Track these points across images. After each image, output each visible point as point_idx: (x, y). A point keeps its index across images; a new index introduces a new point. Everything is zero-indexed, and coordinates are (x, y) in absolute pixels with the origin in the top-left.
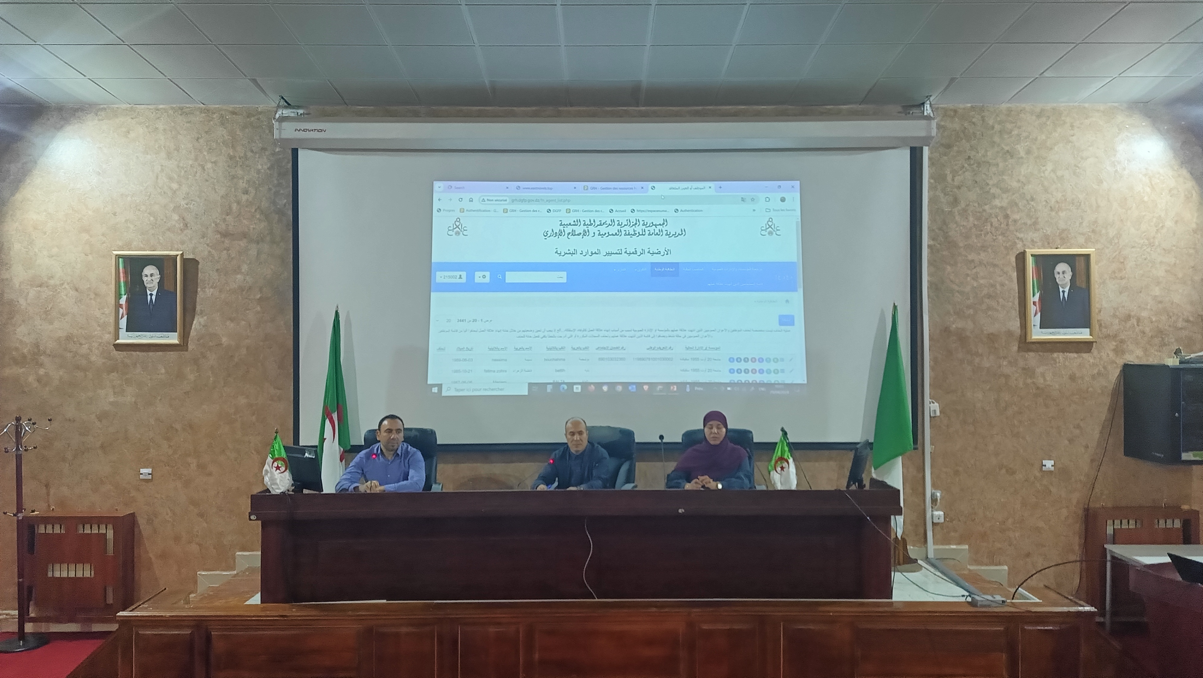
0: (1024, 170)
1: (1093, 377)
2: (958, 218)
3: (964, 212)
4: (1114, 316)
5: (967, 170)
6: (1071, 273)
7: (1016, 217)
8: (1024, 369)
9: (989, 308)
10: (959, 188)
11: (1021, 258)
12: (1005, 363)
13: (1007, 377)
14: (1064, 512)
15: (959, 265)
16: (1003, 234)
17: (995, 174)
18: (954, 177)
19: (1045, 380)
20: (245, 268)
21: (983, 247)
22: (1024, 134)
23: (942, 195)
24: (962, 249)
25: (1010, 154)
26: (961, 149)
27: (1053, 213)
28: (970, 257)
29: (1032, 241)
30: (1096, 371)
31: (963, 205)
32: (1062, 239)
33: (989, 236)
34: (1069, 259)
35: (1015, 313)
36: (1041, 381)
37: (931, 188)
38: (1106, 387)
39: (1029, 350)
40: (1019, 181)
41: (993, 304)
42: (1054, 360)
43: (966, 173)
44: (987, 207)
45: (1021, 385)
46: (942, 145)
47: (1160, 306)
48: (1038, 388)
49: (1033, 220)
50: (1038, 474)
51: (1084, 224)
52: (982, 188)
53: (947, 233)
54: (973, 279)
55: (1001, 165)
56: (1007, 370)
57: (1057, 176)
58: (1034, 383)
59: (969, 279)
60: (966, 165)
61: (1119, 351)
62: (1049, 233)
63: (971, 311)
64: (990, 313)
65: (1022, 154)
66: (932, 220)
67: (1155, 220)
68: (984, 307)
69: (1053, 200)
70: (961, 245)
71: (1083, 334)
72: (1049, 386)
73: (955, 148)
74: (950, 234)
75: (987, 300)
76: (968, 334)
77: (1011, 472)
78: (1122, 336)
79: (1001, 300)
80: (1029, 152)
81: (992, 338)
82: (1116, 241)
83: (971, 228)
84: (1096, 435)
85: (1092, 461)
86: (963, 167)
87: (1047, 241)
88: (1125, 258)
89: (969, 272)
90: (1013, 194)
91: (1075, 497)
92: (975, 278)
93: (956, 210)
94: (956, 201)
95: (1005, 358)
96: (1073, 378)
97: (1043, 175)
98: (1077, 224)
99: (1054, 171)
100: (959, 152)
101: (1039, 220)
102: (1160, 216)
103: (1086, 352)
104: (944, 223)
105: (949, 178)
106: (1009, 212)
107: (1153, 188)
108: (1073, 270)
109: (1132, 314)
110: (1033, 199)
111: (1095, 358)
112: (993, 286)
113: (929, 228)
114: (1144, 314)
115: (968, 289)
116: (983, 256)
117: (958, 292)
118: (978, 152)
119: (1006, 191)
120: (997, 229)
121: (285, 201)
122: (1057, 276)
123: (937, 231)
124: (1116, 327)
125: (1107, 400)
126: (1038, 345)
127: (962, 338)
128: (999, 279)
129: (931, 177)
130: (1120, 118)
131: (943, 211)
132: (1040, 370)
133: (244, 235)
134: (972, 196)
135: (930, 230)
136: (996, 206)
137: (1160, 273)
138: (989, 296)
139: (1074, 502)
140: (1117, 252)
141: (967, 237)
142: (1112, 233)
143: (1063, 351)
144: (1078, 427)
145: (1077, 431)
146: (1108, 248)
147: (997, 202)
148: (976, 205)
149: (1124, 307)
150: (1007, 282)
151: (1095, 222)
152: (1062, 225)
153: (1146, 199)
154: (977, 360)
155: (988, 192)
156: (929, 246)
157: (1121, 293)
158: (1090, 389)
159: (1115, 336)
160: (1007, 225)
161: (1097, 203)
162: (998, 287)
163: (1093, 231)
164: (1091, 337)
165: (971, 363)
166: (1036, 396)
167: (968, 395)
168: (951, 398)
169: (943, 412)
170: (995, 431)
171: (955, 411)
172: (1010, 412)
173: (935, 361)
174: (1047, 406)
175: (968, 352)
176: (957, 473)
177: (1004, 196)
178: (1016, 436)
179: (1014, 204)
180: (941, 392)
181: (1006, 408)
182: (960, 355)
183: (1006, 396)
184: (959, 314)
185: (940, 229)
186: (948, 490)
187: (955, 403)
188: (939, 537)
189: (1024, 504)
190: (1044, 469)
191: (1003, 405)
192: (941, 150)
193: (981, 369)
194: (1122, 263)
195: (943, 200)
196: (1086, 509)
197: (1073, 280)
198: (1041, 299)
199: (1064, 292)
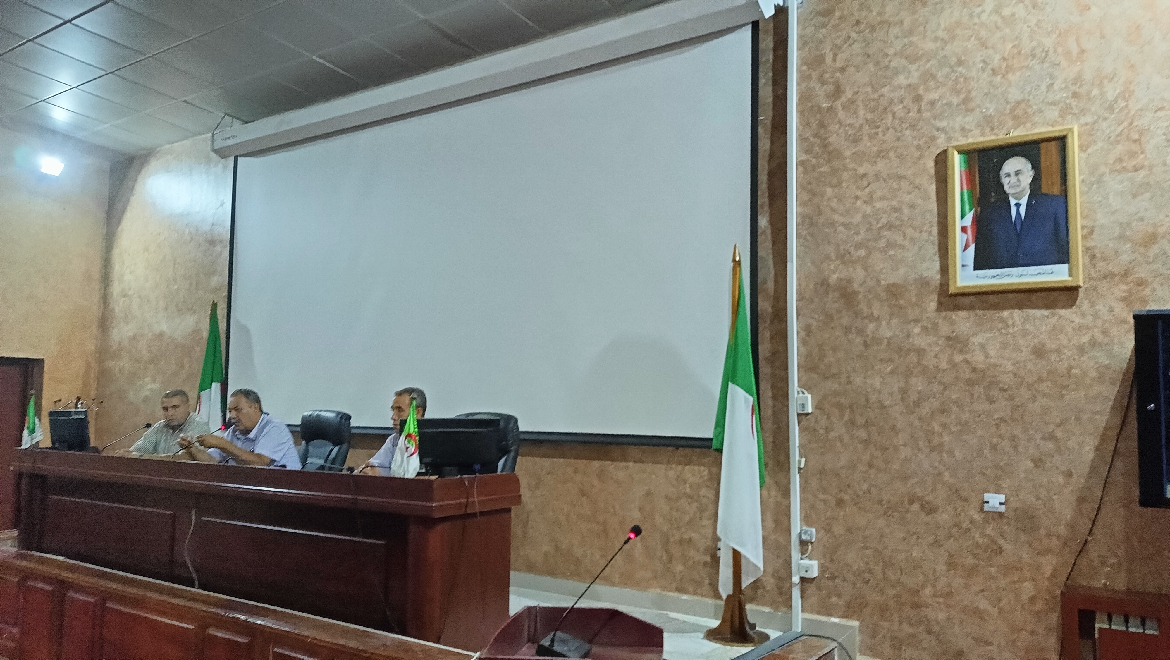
0: (945, 20)
1: (1081, 349)
2: (841, 115)
3: (850, 105)
4: (1122, 238)
5: (854, 42)
6: (1031, 173)
7: (934, 95)
8: (949, 338)
9: (890, 245)
10: (843, 70)
11: (941, 157)
12: (917, 330)
13: (920, 352)
14: (1028, 589)
15: (845, 185)
16: (912, 127)
17: (897, 37)
18: (835, 55)
19: (987, 356)
21: (880, 152)
23: (818, 86)
24: (848, 160)
26: (845, 13)
27: (998, 79)
28: (861, 171)
29: (963, 129)
30: (1085, 339)
31: (849, 94)
32: (1016, 118)
33: (890, 136)
34: (1029, 148)
35: (933, 250)
36: (981, 358)
37: (803, 78)
38: (1107, 367)
39: (957, 308)
40: (936, 39)
41: (898, 238)
42: (1004, 321)
43: (855, 46)
44: (885, 90)
45: (944, 365)
46: (818, 13)
48: (974, 370)
49: (962, 96)
50: (977, 516)
51: (1056, 87)
52: (877, 63)
53: (826, 139)
54: (866, 203)
55: (907, 23)
56: (920, 341)
57: (1003, 18)
58: (967, 362)
59: (859, 203)
60: (854, 35)
62: (991, 111)
63: (862, 252)
64: (891, 252)
66: (804, 124)
68: (882, 244)
69: (997, 57)
70: (847, 153)
71: (1053, 275)
72: (995, 365)
73: (838, 13)
74: (830, 140)
75: (886, 233)
76: (856, 286)
77: (930, 510)
78: (1141, 273)
79: (909, 231)
81: (895, 291)
82: (1123, 104)
83: (861, 126)
84: (1088, 453)
85: (1081, 500)
86: (849, 37)
87: (987, 121)
88: (1142, 132)
89: (859, 193)
90: (928, 61)
91: (1049, 564)
92: (870, 200)
93: (838, 104)
94: (838, 91)
95: (916, 321)
96: (1039, 352)
97: (976, 20)
98: (1043, 88)
99: (996, 10)
100: (842, 18)
101: (973, 94)
103: (1064, 307)
104: (822, 125)
105: (829, 59)
106: (921, 91)
108: (1036, 166)
109: (1161, 230)
110: (960, 63)
111: (1084, 316)
112: (895, 209)
113: (798, 136)
115: (856, 219)
116: (881, 164)
117: (843, 225)
118: (871, 11)
119: (914, 59)
120: (902, 120)
122: (1005, 181)
123: (812, 139)
124: (1125, 258)
126: (972, 298)
127: (848, 296)
128: (907, 198)
129: (803, 62)
131: (820, 108)
132: (977, 340)
134: (862, 78)
135: (802, 139)
136: (900, 87)
138: (890, 226)
139: (1048, 571)
140: (1125, 124)
141: (856, 141)
142: (1111, 91)
143: (1020, 306)
144: (1052, 437)
145: (1050, 446)
146: (1105, 119)
147: (901, 80)
148: (869, 89)
149: (1141, 219)
150: (919, 201)
151: (1078, 79)
152: (1015, 95)
154: (871, 327)
155: (887, 67)
157: (1135, 196)
158: (1074, 371)
159: (1124, 274)
160: (919, 111)
161: (1079, 45)
162: (906, 210)
163: (1075, 95)
164: (1070, 279)
165: (861, 331)
166: (971, 383)
167: (858, 381)
168: (832, 385)
169: (818, 406)
170: (900, 440)
171: (840, 407)
172: (925, 410)
173: (807, 331)
174: (991, 401)
175: (857, 314)
176: (840, 503)
177: (913, 67)
178: (937, 448)
179: (928, 76)
180: (815, 376)
181: (918, 403)
182: (845, 321)
183: (918, 383)
184: (844, 258)
185: (815, 136)
186: (827, 528)
187: (836, 394)
188: (814, 600)
189: (952, 564)
190: (986, 507)
191: (914, 397)
192: (818, 20)
193: (877, 340)
194: (1135, 141)
195: (820, 92)
196: (1068, 588)
197: (1035, 184)
198: (977, 221)
199: (1019, 205)
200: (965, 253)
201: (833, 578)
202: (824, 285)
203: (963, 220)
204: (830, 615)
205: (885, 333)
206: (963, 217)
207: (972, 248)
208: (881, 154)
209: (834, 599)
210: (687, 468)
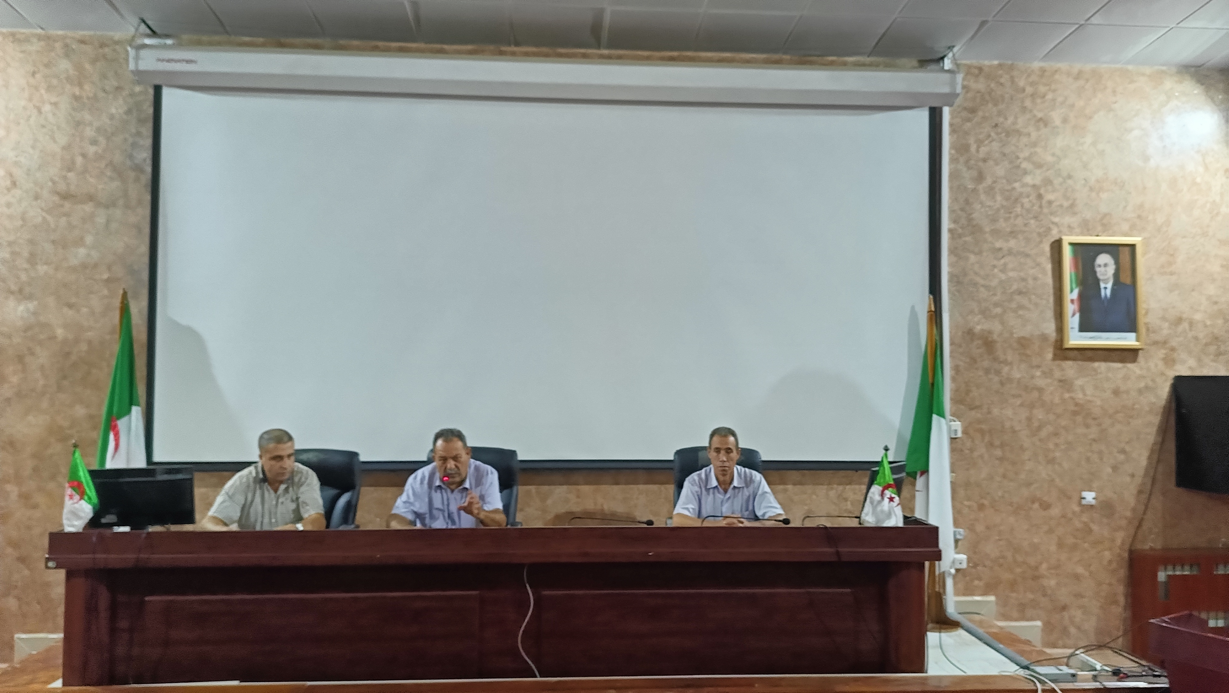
0: (1059, 142)
1: (1140, 391)
2: (983, 197)
3: (990, 191)
4: (1164, 319)
5: (993, 140)
6: (1114, 267)
7: (1051, 197)
8: (1060, 381)
9: (1021, 307)
10: (985, 160)
11: (1057, 246)
12: (1038, 373)
13: (1040, 390)
14: (1107, 554)
15: (985, 254)
16: (1035, 218)
17: (1026, 145)
18: (978, 147)
19: (1085, 395)
20: (89, 239)
21: (1012, 232)
22: (1060, 99)
23: (965, 169)
24: (987, 235)
25: (1044, 122)
26: (987, 115)
27: (1094, 195)
28: (998, 245)
29: (1069, 227)
30: (1142, 385)
31: (989, 181)
32: (1104, 225)
33: (1019, 221)
34: (1112, 249)
35: (1050, 314)
36: (1080, 396)
37: (953, 160)
38: (1154, 404)
39: (1066, 359)
40: (1053, 155)
41: (1024, 301)
42: (1095, 370)
43: (994, 144)
44: (1017, 185)
45: (1057, 400)
46: (965, 109)
47: (1216, 308)
48: (1077, 404)
49: (1070, 202)
50: (1077, 509)
51: (1129, 208)
52: (1011, 162)
53: (970, 214)
54: (1001, 271)
55: (1034, 135)
56: (1041, 382)
57: (1098, 151)
58: (1072, 398)
59: (996, 270)
60: (993, 134)
61: (1169, 361)
62: (1088, 217)
63: (998, 310)
64: (1021, 312)
65: (1058, 122)
66: (954, 199)
67: (1208, 205)
68: (1014, 305)
69: (1093, 179)
70: (987, 229)
71: (1127, 340)
72: (1090, 401)
73: (980, 114)
74: (974, 216)
75: (1017, 298)
76: (995, 337)
77: (1046, 506)
78: (1174, 343)
79: (1033, 297)
80: (1065, 120)
81: (1023, 343)
82: (1166, 229)
83: (998, 210)
84: (1144, 462)
85: (1140, 492)
86: (989, 136)
87: (1086, 227)
88: (1175, 250)
89: (995, 262)
90: (1048, 170)
91: (1120, 537)
92: (1003, 270)
93: (981, 187)
94: (980, 177)
95: (1038, 367)
96: (1116, 392)
97: (1081, 148)
98: (1121, 206)
99: (1094, 144)
100: (984, 118)
101: (1077, 202)
102: (1214, 201)
103: (1130, 362)
104: (967, 202)
105: (973, 148)
106: (1042, 191)
107: (1207, 168)
108: (1117, 263)
109: (1184, 316)
110: (1070, 177)
111: (1141, 369)
112: (1024, 280)
113: (949, 207)
114: (1198, 317)
115: (994, 283)
116: (1012, 243)
117: (983, 286)
118: (1006, 119)
119: (1039, 166)
120: (1028, 211)
121: (145, 155)
122: (1098, 269)
123: (959, 212)
124: (1165, 332)
125: (1156, 420)
126: (1076, 352)
127: (988, 344)
128: (1031, 272)
129: (952, 147)
130: (1169, 84)
131: (966, 188)
132: (1079, 382)
133: (91, 198)
134: (1000, 171)
135: (952, 211)
136: (1027, 185)
137: (1215, 268)
138: (1020, 293)
139: (1119, 542)
140: (1167, 243)
141: (994, 220)
142: (1159, 219)
143: (1105, 360)
144: (1123, 451)
145: (1122, 457)
146: (1157, 237)
147: (1028, 179)
148: (1004, 181)
149: (1174, 307)
150: (1040, 276)
151: (1141, 206)
152: (1103, 209)
153: (1198, 180)
154: (1006, 369)
155: (1018, 167)
156: (950, 231)
157: (1171, 291)
158: (1136, 406)
159: (1165, 342)
160: (1041, 207)
161: (1143, 183)
162: (1030, 281)
163: (1139, 217)
164: (1137, 343)
165: (998, 372)
166: (1075, 413)
167: (996, 411)
168: (976, 415)
169: (965, 432)
170: (1026, 456)
171: (982, 432)
172: (1044, 433)
173: (956, 369)
174: (1087, 426)
175: (995, 359)
176: (981, 507)
177: (1038, 172)
178: (1051, 461)
179: (1048, 182)
180: (962, 407)
181: (1039, 428)
182: (986, 364)
183: (1039, 414)
184: (985, 313)
185: (962, 210)
186: (971, 529)
187: (979, 422)
188: (961, 586)
189: (1060, 545)
190: (1084, 502)
191: (1036, 424)
192: (964, 114)
193: (1010, 380)
194: (1172, 255)
195: (967, 175)
196: (1131, 552)
197: (1116, 275)
198: (1081, 296)
199: (1106, 288)
200: (1073, 321)
201: (975, 566)
202: (970, 333)
203: (1071, 294)
204: (973, 594)
205: (1017, 375)
206: (1072, 291)
207: (1077, 316)
208: (1013, 234)
209: (976, 582)
210: (848, 487)
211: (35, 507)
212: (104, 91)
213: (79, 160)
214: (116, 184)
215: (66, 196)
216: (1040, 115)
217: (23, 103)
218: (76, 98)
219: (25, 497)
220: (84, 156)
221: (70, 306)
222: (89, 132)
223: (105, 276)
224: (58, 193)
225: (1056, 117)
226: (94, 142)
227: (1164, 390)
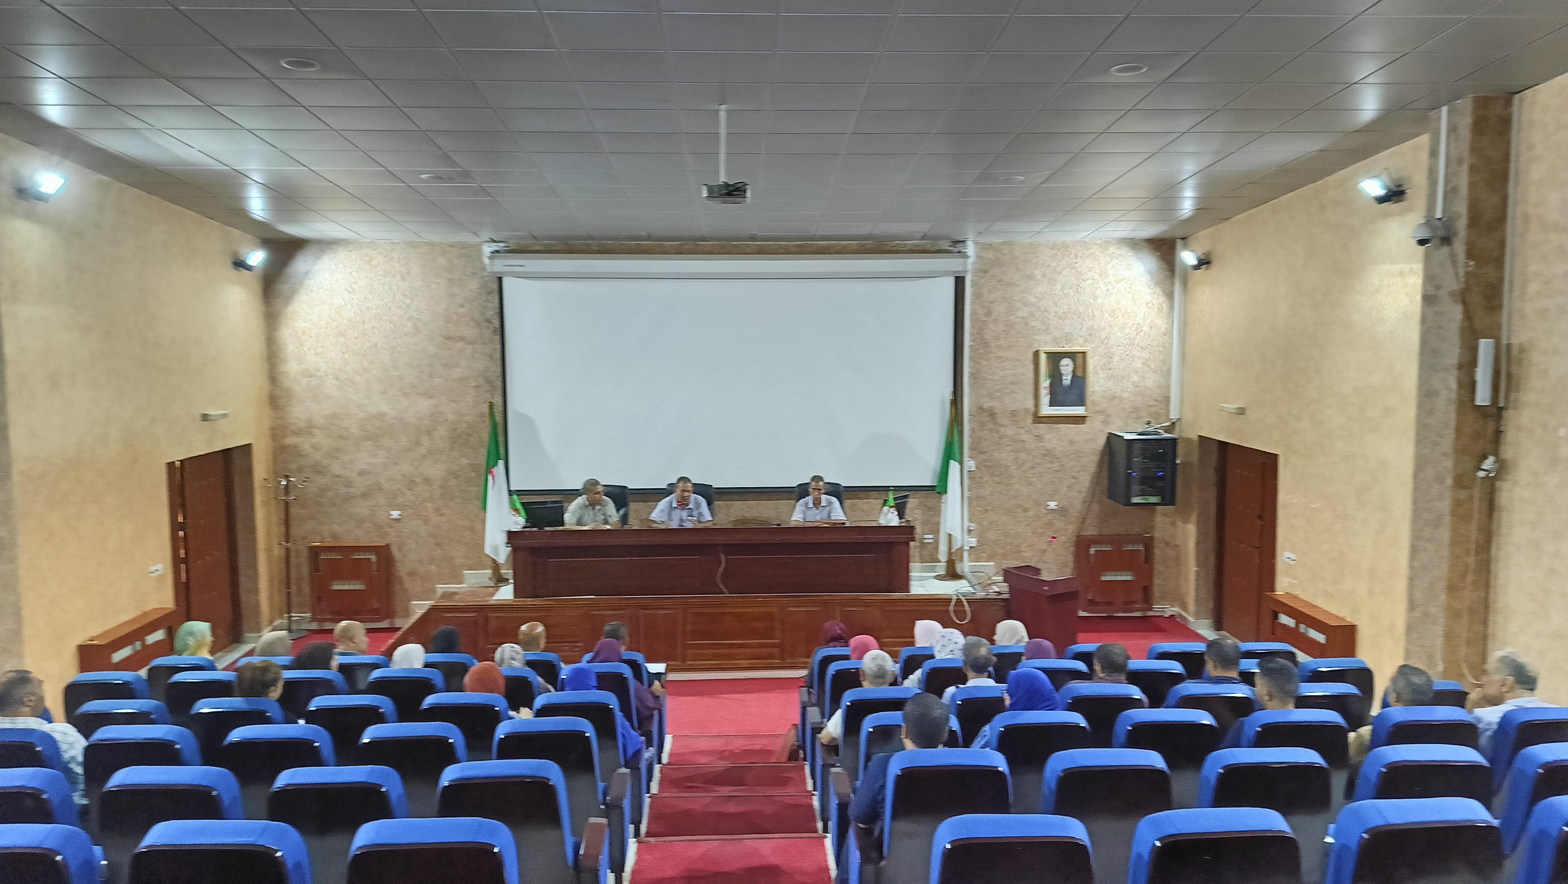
0: (1040, 289)
1: (1087, 442)
2: (991, 325)
3: (995, 321)
4: (1103, 397)
5: (998, 290)
6: (1072, 366)
7: (1034, 324)
8: (1036, 436)
9: (1013, 392)
10: (992, 303)
11: (1036, 354)
12: (1022, 432)
13: (1024, 442)
14: (1063, 538)
15: (991, 360)
16: (1023, 337)
17: (1019, 292)
18: (988, 295)
19: (1051, 444)
20: (463, 363)
22: (1041, 262)
23: (979, 309)
24: (994, 348)
25: (1030, 277)
26: (995, 274)
27: (1061, 321)
28: (999, 355)
29: (1045, 342)
30: (1088, 437)
31: (994, 316)
32: (1067, 340)
33: (1013, 340)
35: (1030, 396)
36: (1048, 445)
37: (973, 303)
38: (1094, 450)
39: (1040, 422)
40: (1036, 297)
41: (1015, 389)
42: (1058, 429)
43: (998, 292)
44: (1012, 317)
45: (1034, 448)
46: (980, 271)
47: (1138, 389)
48: (1046, 450)
49: (1046, 327)
50: (1044, 512)
51: (1083, 329)
52: (1009, 303)
53: (983, 336)
54: (1001, 370)
55: (1024, 286)
56: (1024, 437)
57: (1064, 294)
58: (1043, 446)
59: (998, 370)
60: (998, 286)
61: (1106, 423)
62: (1057, 336)
63: (999, 394)
64: (1012, 395)
65: (1039, 277)
66: (971, 327)
67: (1135, 326)
68: (1008, 391)
69: (1061, 311)
70: (993, 345)
71: (1079, 411)
72: (1054, 448)
73: (990, 274)
74: (985, 337)
75: (1011, 386)
76: (996, 411)
77: (1026, 510)
78: (1109, 411)
79: (1020, 386)
80: (1043, 276)
81: (1014, 414)
82: (1107, 341)
83: (1000, 333)
84: (1087, 484)
85: (1085, 502)
86: (996, 287)
87: (1055, 341)
88: (1113, 354)
89: (998, 365)
90: (1032, 307)
91: (1072, 528)
92: (1003, 369)
93: (989, 320)
94: (989, 313)
95: (1022, 428)
96: (1071, 442)
97: (1053, 293)
98: (1078, 328)
99: (1062, 289)
100: (993, 276)
101: (1051, 326)
102: (1139, 323)
103: (1081, 424)
104: (981, 329)
105: (985, 296)
106: (1028, 321)
107: (1135, 303)
108: (1074, 363)
109: (1117, 395)
110: (1046, 311)
111: (1088, 428)
112: (1015, 375)
113: (968, 333)
114: (1125, 395)
115: (997, 378)
116: (1009, 354)
117: (990, 380)
118: (1007, 276)
119: (1026, 305)
120: (1019, 333)
121: (492, 313)
122: (1062, 368)
123: (976, 335)
124: (1104, 405)
125: (1096, 459)
126: (1046, 419)
127: (992, 415)
128: (1020, 370)
130: (1112, 249)
131: (980, 320)
132: (1048, 437)
134: (1002, 309)
135: (972, 334)
136: (1019, 317)
137: (1138, 364)
138: (1012, 383)
139: (1071, 531)
140: (1107, 350)
141: (998, 339)
142: (1103, 335)
143: (1067, 423)
145: (1073, 481)
146: (1100, 347)
147: (1020, 314)
148: (1004, 315)
149: (1110, 390)
150: (1025, 373)
151: (1091, 328)
152: (1067, 330)
153: (1129, 310)
154: (1002, 430)
155: (1013, 306)
156: (969, 347)
157: (1109, 380)
158: (1083, 451)
159: (1103, 412)
160: (1027, 330)
161: (1093, 313)
162: (1019, 376)
163: (1090, 334)
165: (997, 432)
166: (1045, 455)
167: (996, 455)
168: (984, 457)
169: (977, 467)
170: (1014, 481)
171: (986, 466)
172: (1025, 467)
173: (972, 430)
174: (1052, 463)
175: (996, 424)
176: (986, 511)
177: (1025, 309)
178: (1030, 484)
179: (1032, 314)
180: (976, 452)
181: (1023, 464)
182: (990, 426)
183: (1023, 456)
184: (991, 396)
185: (978, 333)
186: (980, 524)
187: (986, 461)
188: (973, 557)
189: (1034, 533)
190: (1049, 508)
191: (1020, 462)
192: (981, 274)
193: (1005, 436)
194: (1110, 358)
195: (981, 312)
196: (1078, 537)
197: (1074, 371)
198: (1051, 384)
199: (1067, 380)
200: (1045, 399)
201: (982, 545)
202: (981, 409)
203: (1045, 383)
204: (980, 562)
205: (1009, 433)
208: (1009, 347)
209: (982, 555)
211: (443, 515)
212: (466, 275)
213: (454, 317)
214: (476, 330)
215: (448, 338)
216: (1028, 273)
217: (419, 283)
218: (451, 280)
219: (437, 510)
220: (456, 314)
221: (454, 401)
222: (459, 300)
223: (473, 384)
224: (443, 336)
225: (1038, 273)
226: (462, 306)
227: (1102, 441)
